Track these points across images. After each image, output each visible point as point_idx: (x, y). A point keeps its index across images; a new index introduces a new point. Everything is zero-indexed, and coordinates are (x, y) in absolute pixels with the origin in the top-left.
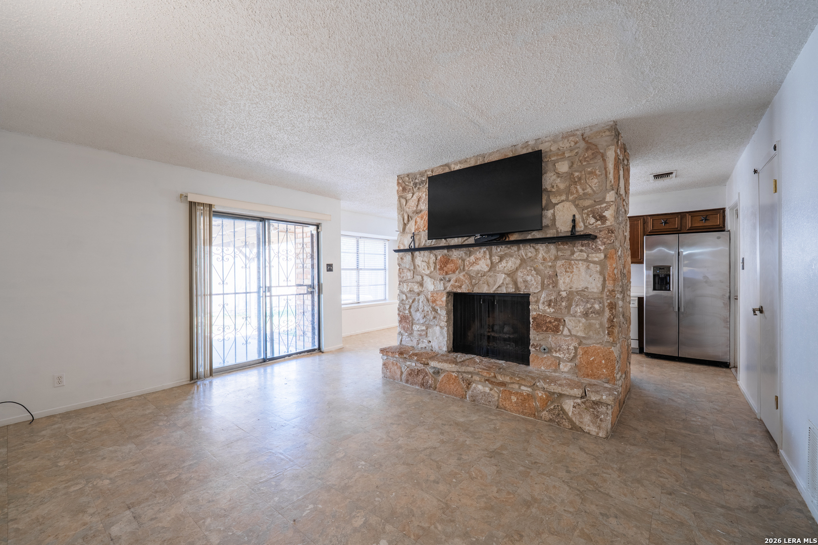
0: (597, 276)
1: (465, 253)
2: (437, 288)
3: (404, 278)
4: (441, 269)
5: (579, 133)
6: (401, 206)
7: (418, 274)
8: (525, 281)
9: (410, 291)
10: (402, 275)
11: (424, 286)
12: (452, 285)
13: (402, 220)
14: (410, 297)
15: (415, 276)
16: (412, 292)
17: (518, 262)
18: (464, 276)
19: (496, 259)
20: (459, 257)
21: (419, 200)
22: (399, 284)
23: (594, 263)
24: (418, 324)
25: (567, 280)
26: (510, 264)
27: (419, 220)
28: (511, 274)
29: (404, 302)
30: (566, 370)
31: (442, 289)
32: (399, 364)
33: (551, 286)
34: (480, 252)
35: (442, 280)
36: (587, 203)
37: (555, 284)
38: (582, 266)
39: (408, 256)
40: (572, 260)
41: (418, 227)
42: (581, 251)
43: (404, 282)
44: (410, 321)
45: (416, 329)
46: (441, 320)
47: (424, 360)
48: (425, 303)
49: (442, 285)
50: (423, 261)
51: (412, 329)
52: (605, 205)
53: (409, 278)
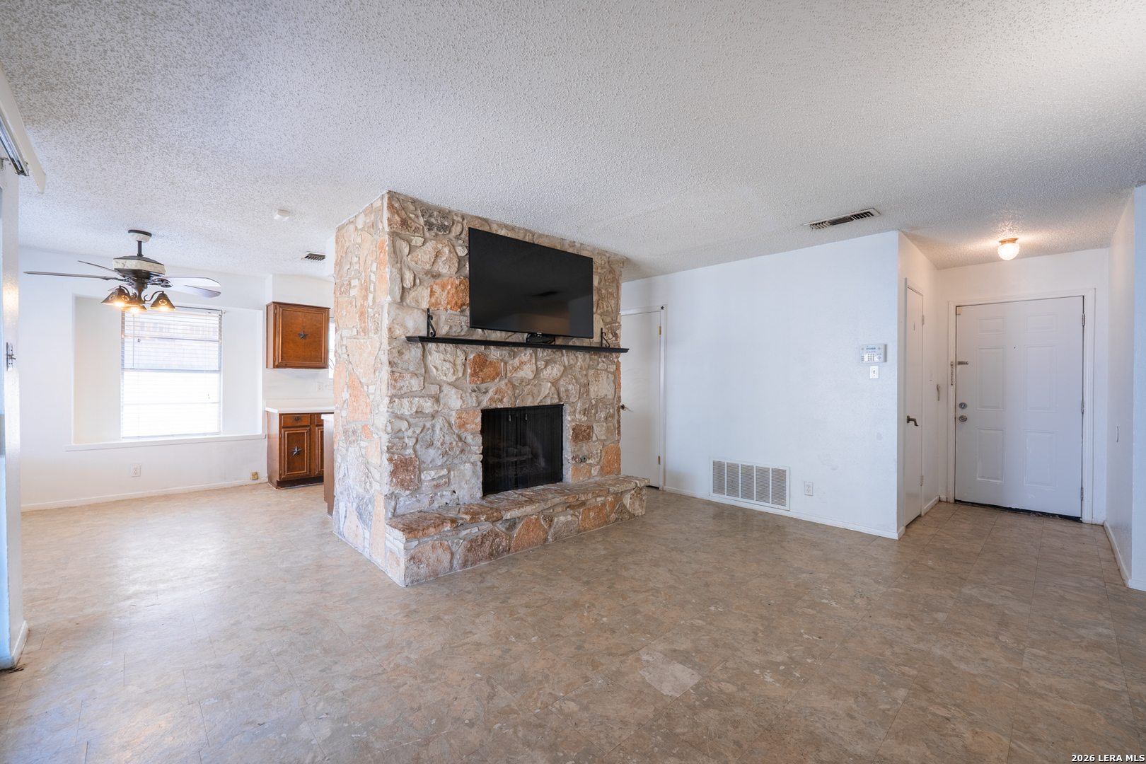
0: (612, 384)
1: (509, 354)
2: (467, 403)
3: (404, 389)
4: (474, 374)
5: (607, 255)
6: (395, 252)
7: (433, 381)
8: (567, 390)
9: (417, 412)
10: (400, 384)
11: (442, 402)
12: (490, 399)
13: (399, 280)
14: (416, 425)
15: (426, 385)
16: (419, 415)
17: (562, 369)
18: (506, 385)
19: (541, 364)
20: (501, 358)
21: (436, 256)
22: (391, 402)
23: (610, 372)
24: (432, 469)
25: (596, 389)
26: (553, 371)
27: (437, 289)
28: (555, 383)
29: (400, 435)
30: (596, 473)
31: (474, 405)
32: (446, 543)
33: (585, 395)
34: (525, 354)
35: (474, 391)
36: (608, 319)
37: (588, 392)
38: (604, 374)
39: (415, 351)
40: (598, 370)
41: (436, 300)
42: (603, 362)
43: (401, 397)
44: (415, 467)
45: (429, 478)
46: (472, 454)
47: (495, 514)
48: (445, 430)
49: (474, 399)
50: (445, 360)
51: (420, 480)
52: (617, 324)
53: (414, 389)
